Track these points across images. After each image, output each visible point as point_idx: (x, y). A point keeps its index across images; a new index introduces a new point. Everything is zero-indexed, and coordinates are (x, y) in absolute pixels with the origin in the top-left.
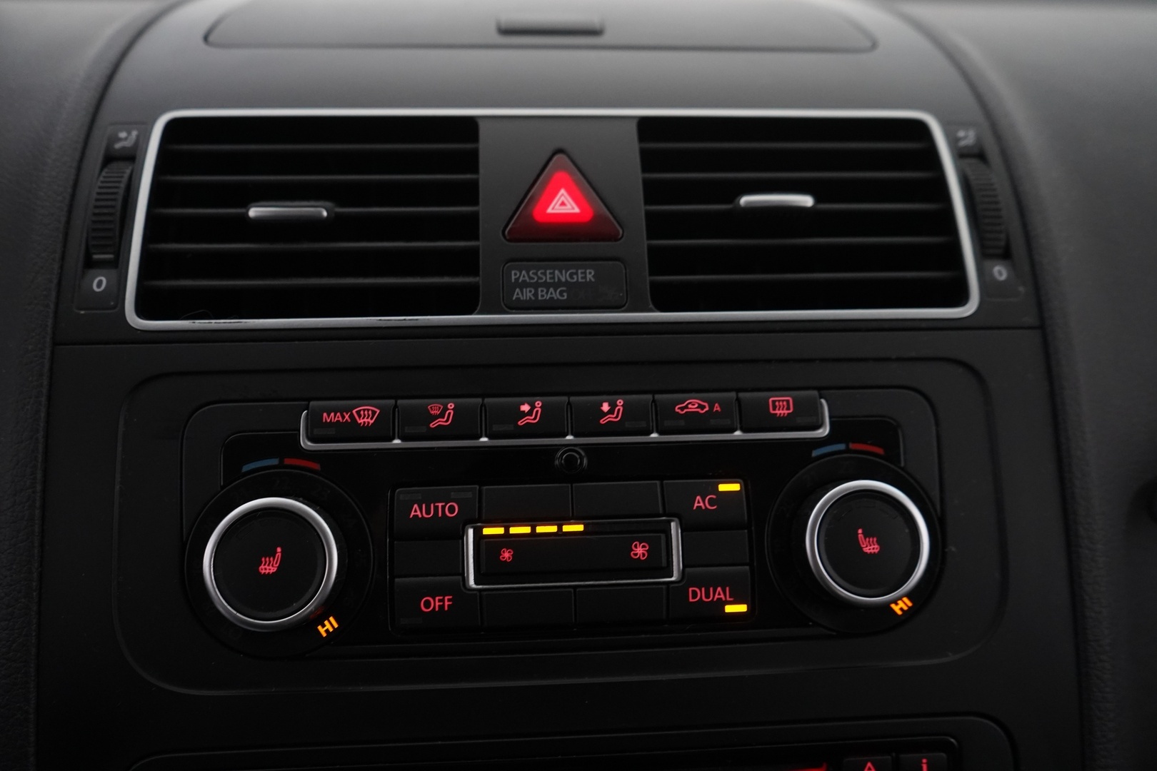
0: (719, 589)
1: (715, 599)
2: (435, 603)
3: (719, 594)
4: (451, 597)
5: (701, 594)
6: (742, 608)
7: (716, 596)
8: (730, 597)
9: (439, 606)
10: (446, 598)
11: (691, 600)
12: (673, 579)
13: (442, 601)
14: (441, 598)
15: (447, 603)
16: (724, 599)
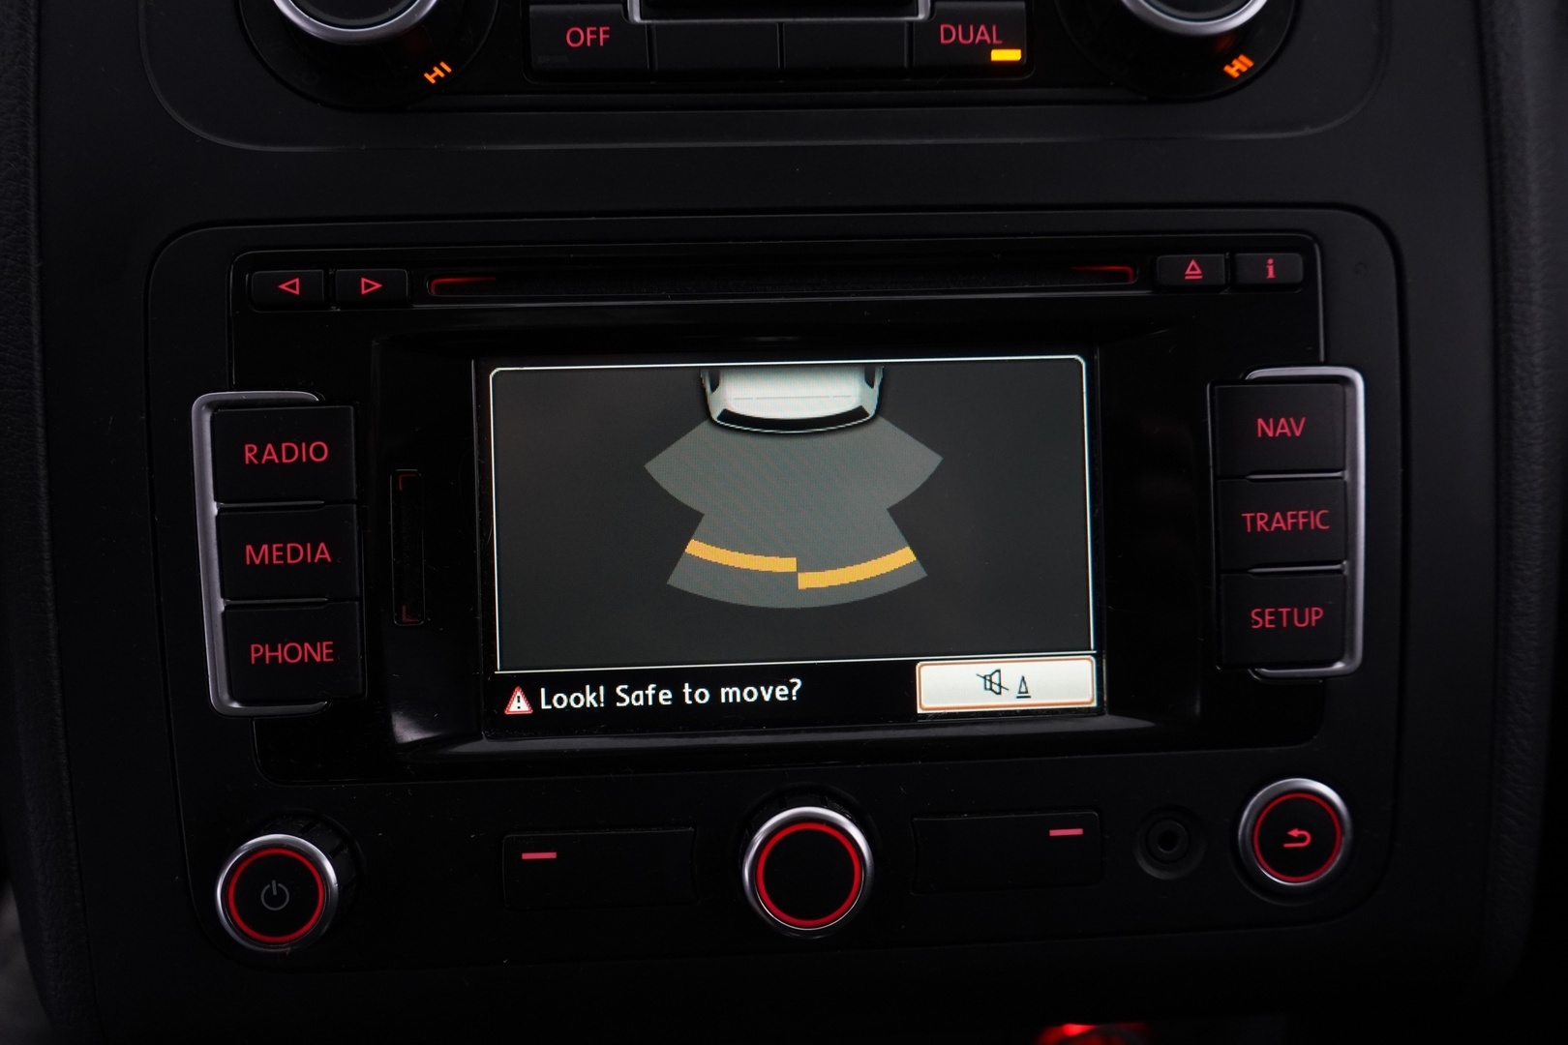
0: (982, 28)
1: (977, 41)
2: (587, 36)
3: (982, 34)
4: (608, 28)
5: (957, 34)
6: (1014, 55)
7: (979, 37)
8: (997, 39)
9: (592, 40)
10: (601, 30)
11: (943, 41)
12: (921, 16)
13: (597, 33)
14: (595, 29)
15: (602, 36)
16: (989, 41)
